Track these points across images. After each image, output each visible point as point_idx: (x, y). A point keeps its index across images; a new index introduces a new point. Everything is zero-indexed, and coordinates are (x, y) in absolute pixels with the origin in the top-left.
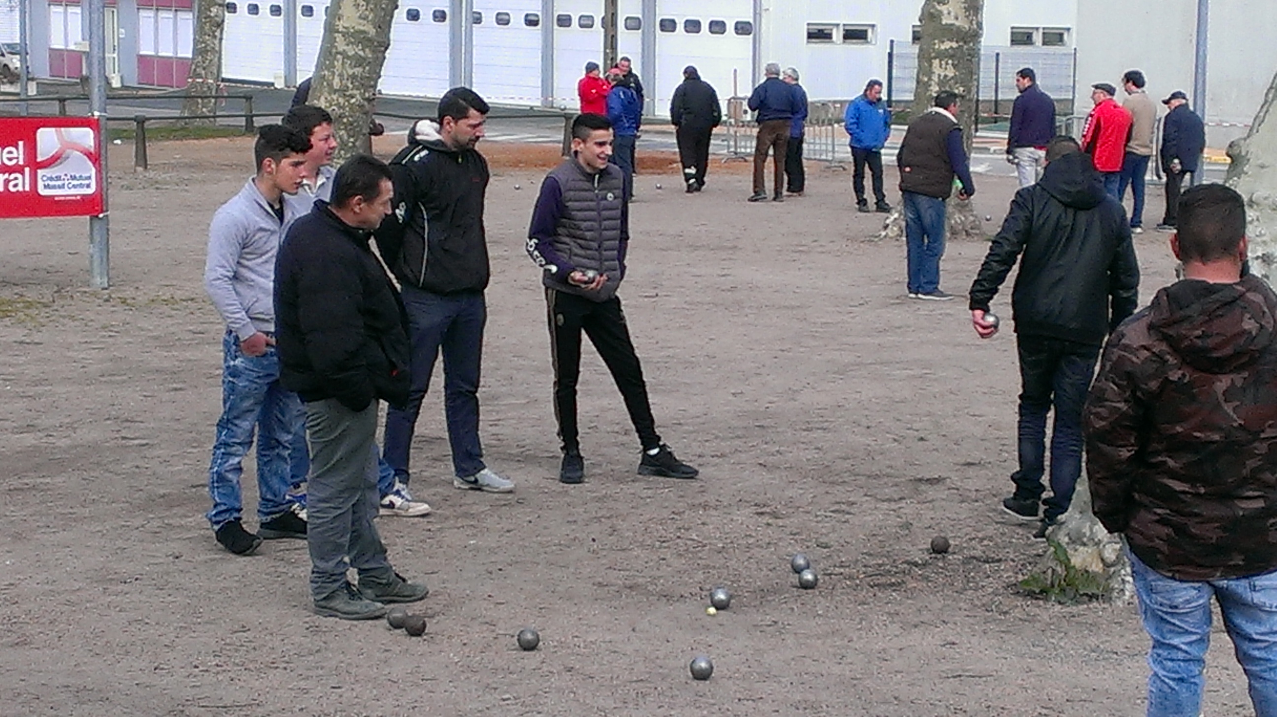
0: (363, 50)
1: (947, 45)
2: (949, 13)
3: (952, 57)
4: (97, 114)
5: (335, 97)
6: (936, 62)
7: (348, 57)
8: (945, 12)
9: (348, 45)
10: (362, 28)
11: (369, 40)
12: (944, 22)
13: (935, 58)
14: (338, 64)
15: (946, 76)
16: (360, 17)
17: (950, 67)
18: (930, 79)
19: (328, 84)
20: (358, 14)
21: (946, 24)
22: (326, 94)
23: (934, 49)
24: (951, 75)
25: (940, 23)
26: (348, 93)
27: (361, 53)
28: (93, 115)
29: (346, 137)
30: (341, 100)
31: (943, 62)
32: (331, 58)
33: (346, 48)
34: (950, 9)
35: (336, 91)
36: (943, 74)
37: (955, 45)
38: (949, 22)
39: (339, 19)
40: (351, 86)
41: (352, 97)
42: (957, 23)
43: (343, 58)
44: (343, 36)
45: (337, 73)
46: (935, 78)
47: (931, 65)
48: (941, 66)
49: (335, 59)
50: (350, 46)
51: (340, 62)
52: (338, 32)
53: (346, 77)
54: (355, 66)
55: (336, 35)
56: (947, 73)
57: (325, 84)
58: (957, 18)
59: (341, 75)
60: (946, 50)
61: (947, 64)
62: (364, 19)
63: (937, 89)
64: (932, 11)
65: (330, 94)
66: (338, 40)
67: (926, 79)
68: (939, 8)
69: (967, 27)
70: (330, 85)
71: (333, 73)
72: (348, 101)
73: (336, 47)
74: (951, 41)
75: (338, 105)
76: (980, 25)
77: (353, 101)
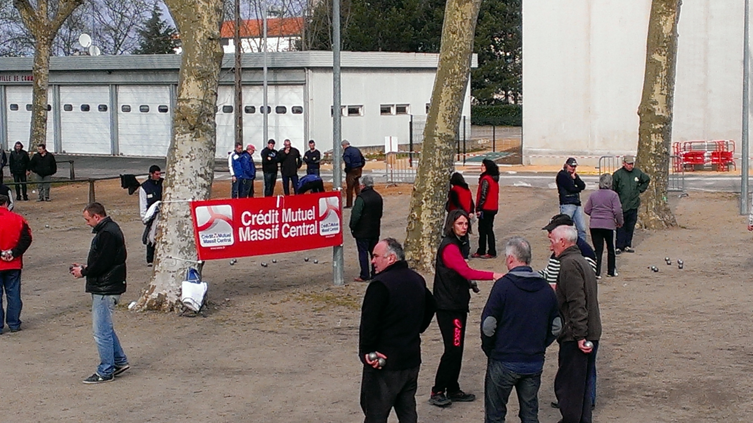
0: (449, 145)
1: (658, 126)
2: (659, 109)
3: (660, 132)
4: (339, 189)
5: (437, 172)
6: (653, 136)
7: (443, 150)
8: (657, 109)
9: (442, 143)
10: (449, 134)
11: (452, 140)
12: (656, 114)
13: (652, 133)
14: (437, 154)
15: (658, 142)
16: (448, 128)
17: (660, 138)
18: (650, 144)
19: (432, 165)
20: (446, 127)
21: (658, 115)
22: (432, 171)
23: (651, 129)
24: (661, 142)
25: (655, 115)
26: (443, 169)
27: (448, 147)
28: (337, 189)
29: (442, 194)
30: (440, 173)
31: (657, 135)
32: (433, 151)
33: (441, 145)
34: (660, 107)
35: (437, 169)
36: (657, 142)
37: (662, 126)
38: (659, 114)
39: (436, 129)
40: (444, 165)
41: (445, 171)
42: (664, 115)
43: (440, 150)
44: (439, 138)
45: (437, 159)
46: (653, 144)
47: (650, 137)
48: (656, 137)
49: (435, 151)
50: (443, 144)
51: (438, 152)
52: (436, 136)
53: (442, 161)
54: (446, 154)
55: (435, 138)
56: (659, 141)
57: (431, 165)
58: (663, 112)
59: (439, 160)
60: (658, 129)
61: (659, 136)
62: (450, 129)
63: (655, 149)
64: (650, 108)
65: (434, 171)
66: (436, 140)
67: (648, 145)
68: (654, 107)
69: (667, 116)
70: (434, 166)
71: (435, 159)
72: (443, 174)
73: (436, 145)
74: (660, 124)
75: (438, 176)
76: (671, 115)
77: (445, 173)
